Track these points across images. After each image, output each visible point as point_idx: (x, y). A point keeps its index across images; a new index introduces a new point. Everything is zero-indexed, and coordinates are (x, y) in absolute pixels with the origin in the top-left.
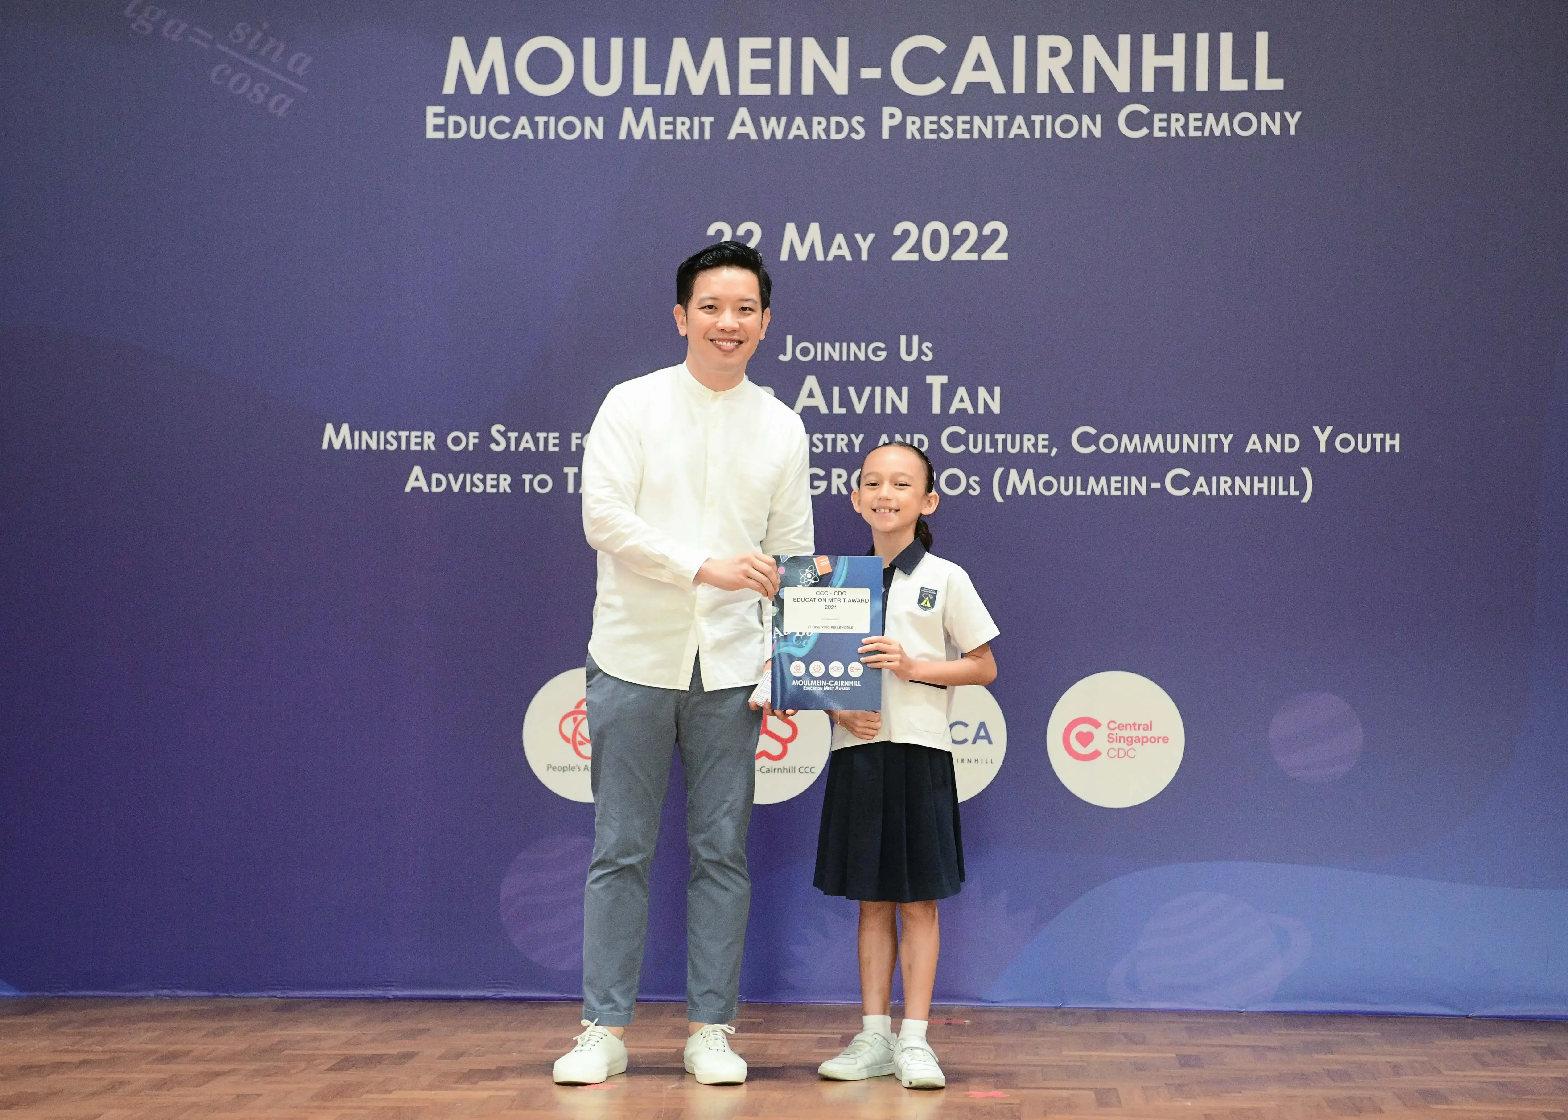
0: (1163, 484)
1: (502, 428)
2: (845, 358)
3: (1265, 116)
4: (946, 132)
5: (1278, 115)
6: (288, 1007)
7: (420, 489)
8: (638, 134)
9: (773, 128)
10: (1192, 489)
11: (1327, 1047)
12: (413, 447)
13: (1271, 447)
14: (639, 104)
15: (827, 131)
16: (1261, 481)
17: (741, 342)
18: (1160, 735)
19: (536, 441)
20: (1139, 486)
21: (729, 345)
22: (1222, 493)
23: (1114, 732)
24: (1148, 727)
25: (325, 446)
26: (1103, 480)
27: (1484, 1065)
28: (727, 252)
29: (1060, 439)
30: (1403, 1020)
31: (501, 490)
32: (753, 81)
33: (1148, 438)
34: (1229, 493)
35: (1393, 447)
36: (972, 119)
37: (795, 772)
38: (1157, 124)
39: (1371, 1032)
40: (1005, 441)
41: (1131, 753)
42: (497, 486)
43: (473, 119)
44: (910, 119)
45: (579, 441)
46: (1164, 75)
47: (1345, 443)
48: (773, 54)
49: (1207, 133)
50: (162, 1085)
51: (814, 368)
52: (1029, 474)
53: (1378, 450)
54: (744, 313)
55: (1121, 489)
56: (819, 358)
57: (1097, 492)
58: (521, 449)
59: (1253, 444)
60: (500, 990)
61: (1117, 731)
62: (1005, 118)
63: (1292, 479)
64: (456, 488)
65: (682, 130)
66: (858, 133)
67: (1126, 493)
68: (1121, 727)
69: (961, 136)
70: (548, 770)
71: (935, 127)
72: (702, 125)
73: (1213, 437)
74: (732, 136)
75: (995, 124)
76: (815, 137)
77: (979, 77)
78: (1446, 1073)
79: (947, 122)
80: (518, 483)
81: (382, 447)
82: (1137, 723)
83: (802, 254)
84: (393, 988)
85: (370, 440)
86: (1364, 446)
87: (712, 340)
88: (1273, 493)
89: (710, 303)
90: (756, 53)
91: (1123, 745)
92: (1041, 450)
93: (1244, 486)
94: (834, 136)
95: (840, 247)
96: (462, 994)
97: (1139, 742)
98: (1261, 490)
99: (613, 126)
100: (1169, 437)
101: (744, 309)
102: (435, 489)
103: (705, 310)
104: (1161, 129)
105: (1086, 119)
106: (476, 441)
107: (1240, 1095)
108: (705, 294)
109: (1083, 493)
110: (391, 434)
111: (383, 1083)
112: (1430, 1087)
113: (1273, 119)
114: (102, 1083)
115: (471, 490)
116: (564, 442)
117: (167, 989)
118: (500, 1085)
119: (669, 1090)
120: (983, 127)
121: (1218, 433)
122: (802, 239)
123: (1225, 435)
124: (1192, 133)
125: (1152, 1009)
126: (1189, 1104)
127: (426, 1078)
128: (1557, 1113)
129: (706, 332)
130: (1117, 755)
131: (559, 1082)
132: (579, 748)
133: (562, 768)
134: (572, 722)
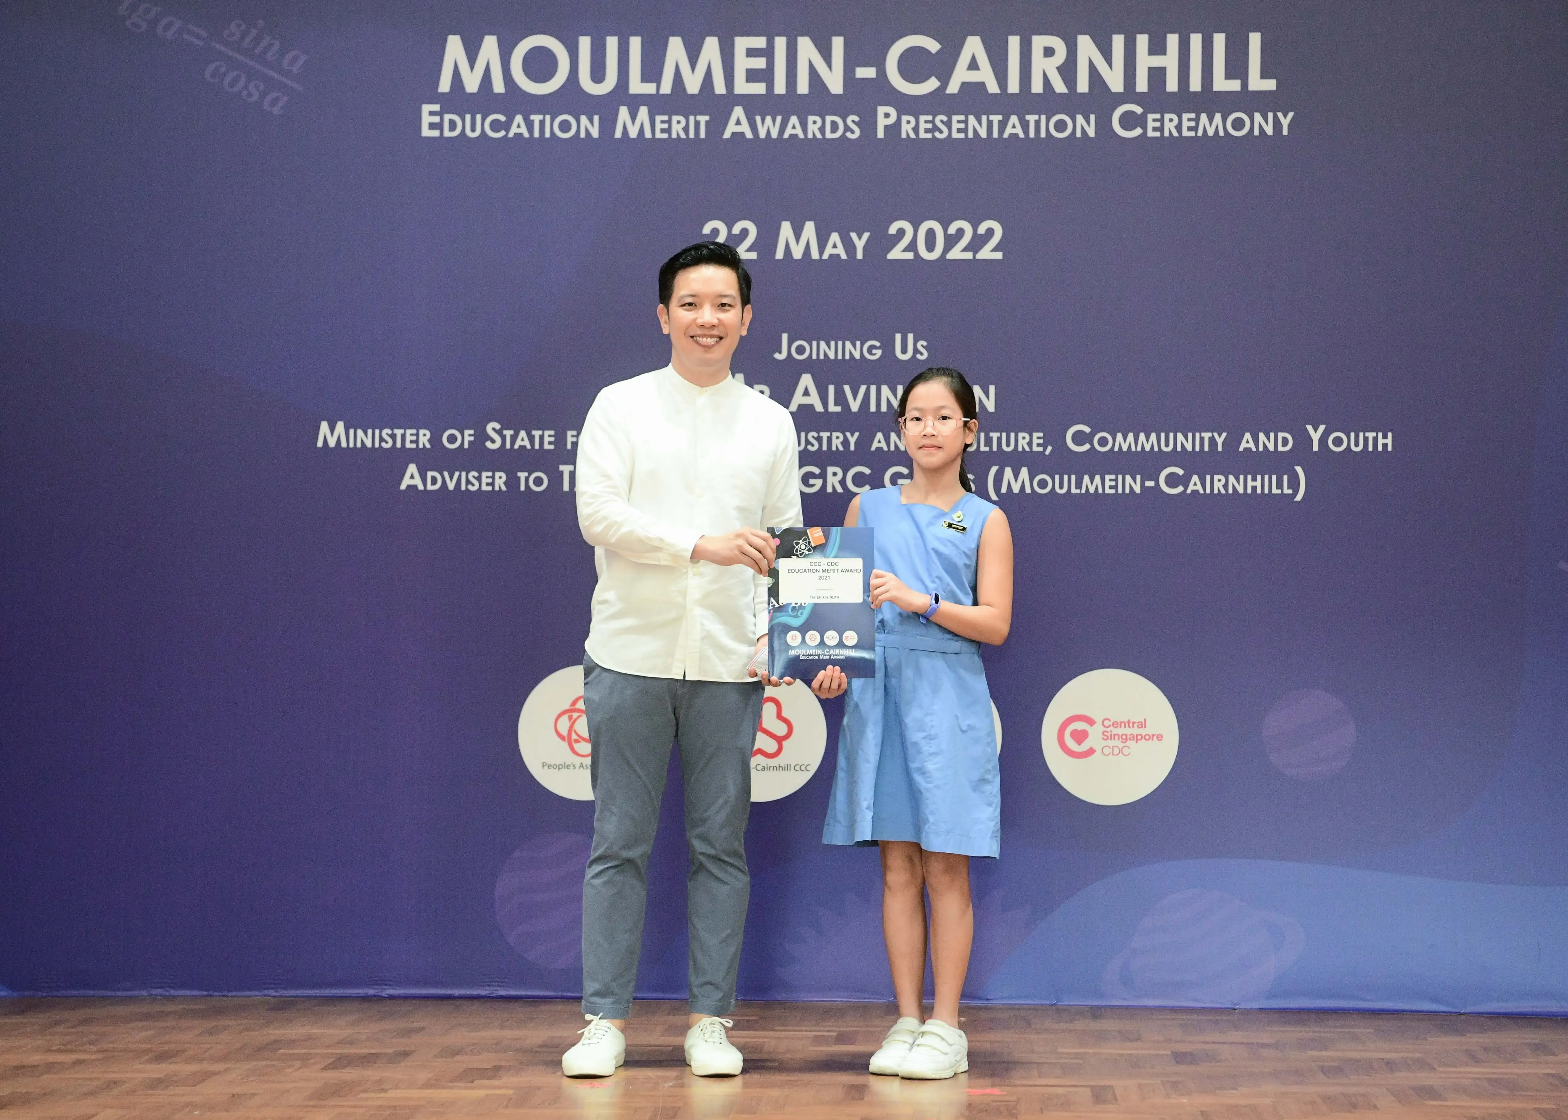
0: (1157, 483)
1: (497, 426)
2: (840, 357)
3: (1258, 117)
4: (941, 132)
5: (1270, 115)
6: (283, 1006)
7: (415, 487)
8: (633, 133)
9: (768, 127)
10: (1186, 488)
11: (1322, 1044)
12: (408, 445)
13: (1264, 445)
14: (634, 103)
15: (822, 129)
16: (1254, 479)
17: (721, 338)
18: (1154, 733)
19: (531, 439)
20: (1133, 484)
21: (711, 341)
22: (1216, 491)
23: (1109, 729)
24: (1143, 725)
25: (320, 444)
26: (1097, 478)
27: (1478, 1061)
28: (705, 252)
29: (1055, 437)
30: (1395, 1016)
31: (497, 489)
32: (748, 80)
33: (1142, 436)
34: (1223, 491)
35: (1385, 446)
36: (967, 118)
37: (790, 770)
38: (1151, 124)
39: (1364, 1029)
40: (999, 439)
41: (1126, 751)
42: (492, 484)
43: (468, 117)
44: (905, 118)
46: (1157, 75)
47: (1338, 442)
48: (768, 53)
49: (1200, 133)
50: (157, 1084)
51: (809, 366)
52: (1024, 472)
53: (1370, 448)
54: (724, 309)
55: (1115, 487)
56: (814, 357)
57: (1092, 491)
58: (516, 447)
59: (1247, 442)
60: (494, 988)
61: (1111, 728)
62: (1000, 117)
63: (1285, 478)
64: (451, 486)
65: (677, 129)
66: (853, 132)
67: (1120, 491)
68: (1115, 724)
69: (955, 135)
70: (543, 768)
71: (930, 126)
72: (697, 124)
73: (1207, 435)
74: (727, 135)
75: (990, 124)
76: (810, 136)
77: (974, 77)
78: (1441, 1069)
79: (942, 121)
80: (513, 481)
81: (377, 445)
82: (1132, 721)
83: (797, 253)
84: (387, 987)
85: (365, 438)
86: (1357, 445)
87: (692, 337)
88: (1266, 491)
89: (690, 300)
90: (751, 53)
91: (1118, 743)
92: (1035, 449)
93: (1237, 484)
94: (829, 135)
95: (835, 246)
96: (456, 992)
97: (1134, 739)
98: (1254, 488)
99: (608, 125)
100: (1163, 435)
101: (723, 305)
102: (430, 487)
103: (686, 307)
104: (1155, 129)
105: (1080, 119)
106: (472, 438)
107: (1235, 1091)
108: (683, 292)
109: (1078, 491)
110: (386, 431)
111: (380, 1081)
112: (1425, 1083)
113: (1266, 119)
114: (97, 1083)
115: (466, 487)
116: (560, 440)
117: (161, 988)
118: (496, 1083)
119: (666, 1088)
120: (976, 126)
121: (1212, 431)
122: (798, 238)
123: (1218, 434)
124: (1186, 133)
125: (1147, 1006)
126: (1185, 1100)
127: (423, 1076)
128: (1553, 1109)
129: (687, 328)
130: (1111, 754)
131: (569, 1075)
132: (576, 746)
133: (558, 766)
134: (568, 720)
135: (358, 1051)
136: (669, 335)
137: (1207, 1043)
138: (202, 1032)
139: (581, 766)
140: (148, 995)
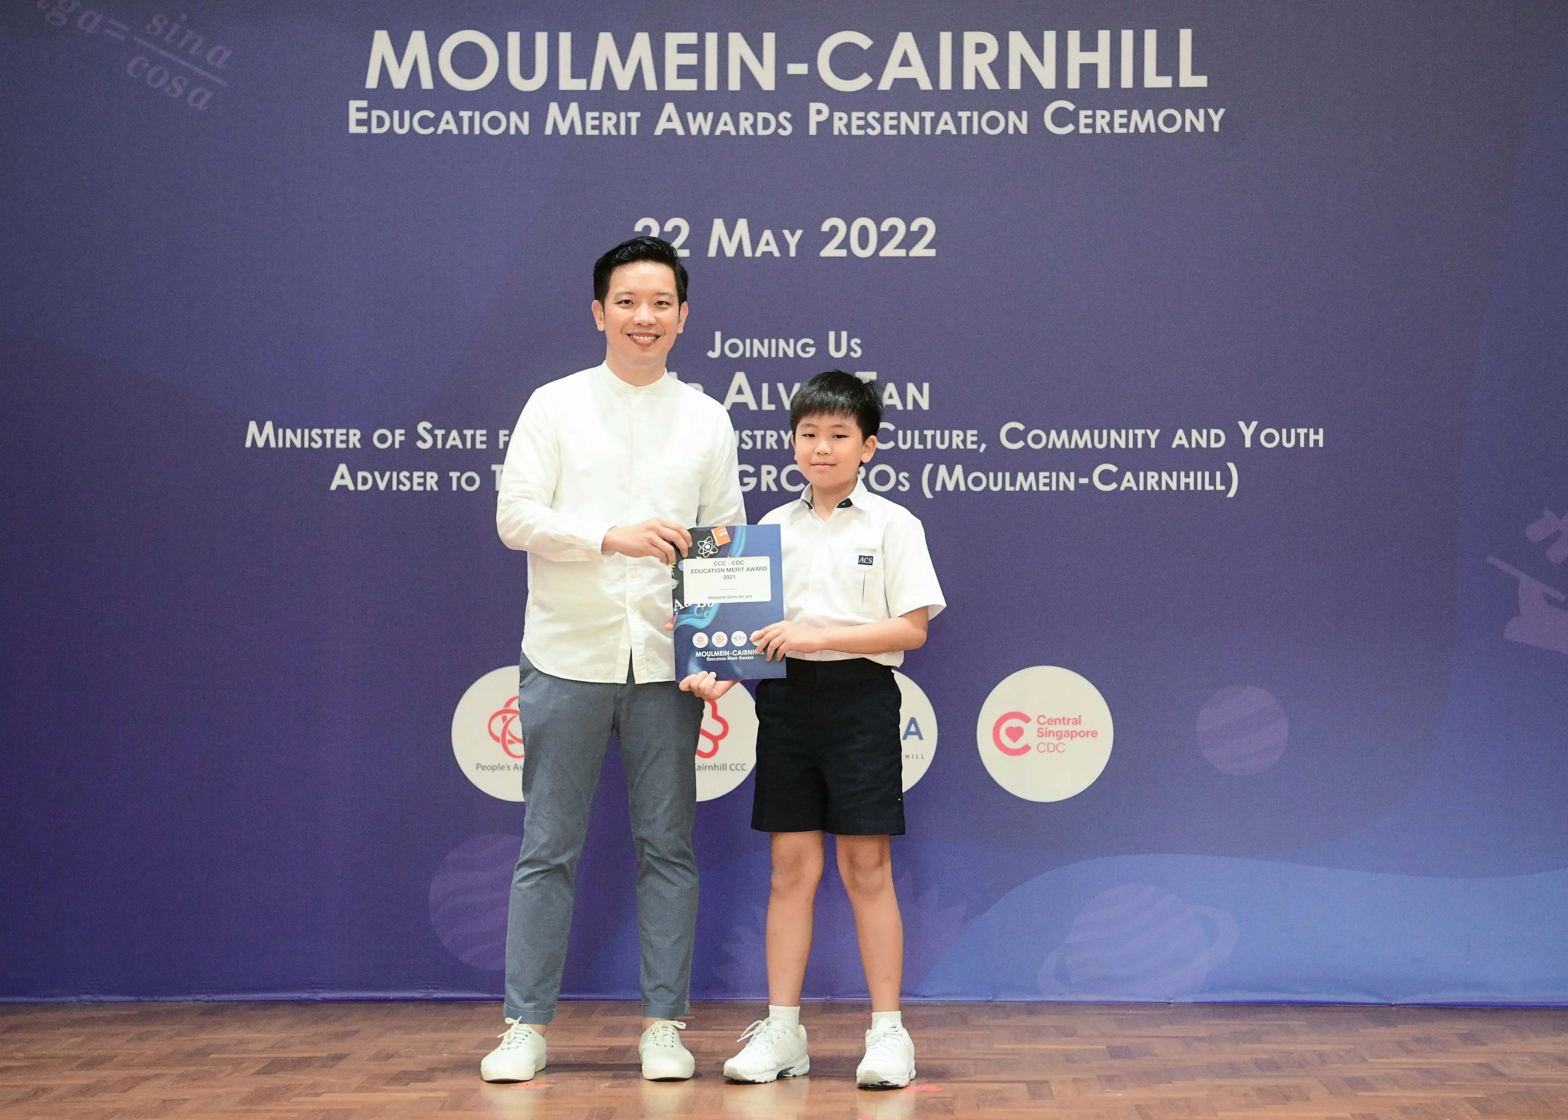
0: (1091, 479)
1: (429, 425)
2: (773, 355)
3: (1189, 113)
4: (873, 128)
5: (1202, 112)
6: (214, 1011)
7: (346, 487)
8: (564, 130)
9: (700, 123)
10: (1120, 485)
11: (1255, 1037)
12: (339, 445)
13: (1197, 442)
14: (565, 99)
15: (754, 126)
16: (1187, 476)
17: (657, 337)
18: (1089, 730)
19: (463, 438)
20: (1067, 481)
21: (647, 339)
22: (1149, 488)
23: (1044, 726)
24: (1077, 721)
25: (248, 444)
26: (1032, 476)
27: (1408, 1052)
28: (642, 248)
29: (989, 435)
30: (1329, 1009)
31: (428, 488)
32: (680, 76)
33: (1076, 433)
34: (1156, 488)
35: (1316, 442)
36: (899, 115)
37: (726, 769)
38: (1083, 121)
39: (1298, 1022)
40: (934, 437)
41: (1061, 748)
42: (424, 484)
43: (396, 113)
44: (837, 115)
45: (507, 439)
46: (1089, 71)
47: (1270, 438)
48: (699, 49)
49: (1132, 130)
50: (86, 1091)
51: (743, 364)
52: (959, 470)
53: (1302, 444)
54: (660, 307)
55: (1049, 484)
56: (748, 355)
57: (1026, 488)
58: (448, 446)
59: (1180, 439)
60: (430, 991)
61: (1046, 725)
62: (932, 114)
63: (1218, 474)
64: (382, 486)
65: (608, 126)
66: (785, 129)
67: (1054, 488)
68: (1050, 721)
69: (888, 132)
70: (477, 769)
71: (862, 122)
72: (628, 120)
73: (1140, 432)
74: (658, 131)
75: (922, 120)
76: (742, 133)
77: (905, 73)
78: (1371, 1060)
79: (874, 118)
80: (445, 481)
81: (306, 445)
82: (1067, 717)
83: (730, 251)
84: (321, 991)
85: (294, 438)
86: (1289, 441)
87: (629, 335)
88: (1199, 488)
89: (626, 297)
90: (682, 49)
91: (1053, 740)
92: (970, 446)
93: (1171, 481)
94: (761, 132)
95: (768, 243)
96: (392, 995)
97: (1068, 736)
98: (1187, 485)
99: (538, 121)
100: (1096, 432)
101: (661, 303)
102: (360, 487)
103: (622, 305)
104: (1087, 126)
105: (1012, 115)
106: (403, 438)
107: (1170, 1085)
108: (620, 289)
109: (1012, 489)
110: (316, 431)
111: (312, 1086)
112: (1355, 1075)
113: (1197, 116)
114: (23, 1090)
115: (398, 488)
116: (492, 439)
117: (88, 993)
118: (431, 1086)
119: (602, 1088)
120: (910, 123)
121: (1145, 429)
122: (730, 235)
123: (1151, 430)
124: (1118, 130)
125: (1083, 1002)
126: (1120, 1095)
127: (356, 1081)
128: (1482, 1098)
129: (623, 327)
130: (1047, 750)
131: (487, 1080)
132: (511, 747)
133: (492, 767)
134: (502, 721)
135: (292, 1055)
136: (603, 332)
137: (1143, 1037)
138: (132, 1038)
139: (516, 767)
140: (77, 1001)
